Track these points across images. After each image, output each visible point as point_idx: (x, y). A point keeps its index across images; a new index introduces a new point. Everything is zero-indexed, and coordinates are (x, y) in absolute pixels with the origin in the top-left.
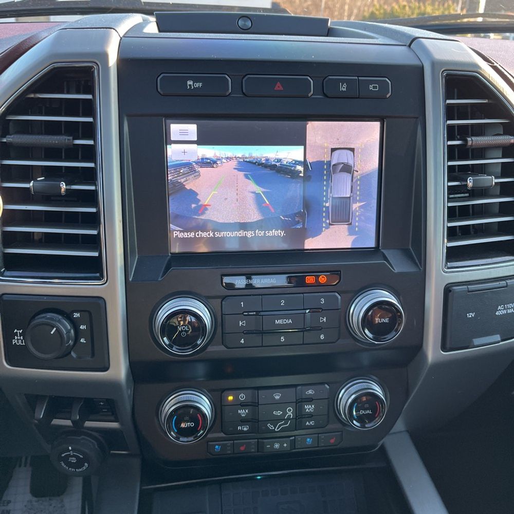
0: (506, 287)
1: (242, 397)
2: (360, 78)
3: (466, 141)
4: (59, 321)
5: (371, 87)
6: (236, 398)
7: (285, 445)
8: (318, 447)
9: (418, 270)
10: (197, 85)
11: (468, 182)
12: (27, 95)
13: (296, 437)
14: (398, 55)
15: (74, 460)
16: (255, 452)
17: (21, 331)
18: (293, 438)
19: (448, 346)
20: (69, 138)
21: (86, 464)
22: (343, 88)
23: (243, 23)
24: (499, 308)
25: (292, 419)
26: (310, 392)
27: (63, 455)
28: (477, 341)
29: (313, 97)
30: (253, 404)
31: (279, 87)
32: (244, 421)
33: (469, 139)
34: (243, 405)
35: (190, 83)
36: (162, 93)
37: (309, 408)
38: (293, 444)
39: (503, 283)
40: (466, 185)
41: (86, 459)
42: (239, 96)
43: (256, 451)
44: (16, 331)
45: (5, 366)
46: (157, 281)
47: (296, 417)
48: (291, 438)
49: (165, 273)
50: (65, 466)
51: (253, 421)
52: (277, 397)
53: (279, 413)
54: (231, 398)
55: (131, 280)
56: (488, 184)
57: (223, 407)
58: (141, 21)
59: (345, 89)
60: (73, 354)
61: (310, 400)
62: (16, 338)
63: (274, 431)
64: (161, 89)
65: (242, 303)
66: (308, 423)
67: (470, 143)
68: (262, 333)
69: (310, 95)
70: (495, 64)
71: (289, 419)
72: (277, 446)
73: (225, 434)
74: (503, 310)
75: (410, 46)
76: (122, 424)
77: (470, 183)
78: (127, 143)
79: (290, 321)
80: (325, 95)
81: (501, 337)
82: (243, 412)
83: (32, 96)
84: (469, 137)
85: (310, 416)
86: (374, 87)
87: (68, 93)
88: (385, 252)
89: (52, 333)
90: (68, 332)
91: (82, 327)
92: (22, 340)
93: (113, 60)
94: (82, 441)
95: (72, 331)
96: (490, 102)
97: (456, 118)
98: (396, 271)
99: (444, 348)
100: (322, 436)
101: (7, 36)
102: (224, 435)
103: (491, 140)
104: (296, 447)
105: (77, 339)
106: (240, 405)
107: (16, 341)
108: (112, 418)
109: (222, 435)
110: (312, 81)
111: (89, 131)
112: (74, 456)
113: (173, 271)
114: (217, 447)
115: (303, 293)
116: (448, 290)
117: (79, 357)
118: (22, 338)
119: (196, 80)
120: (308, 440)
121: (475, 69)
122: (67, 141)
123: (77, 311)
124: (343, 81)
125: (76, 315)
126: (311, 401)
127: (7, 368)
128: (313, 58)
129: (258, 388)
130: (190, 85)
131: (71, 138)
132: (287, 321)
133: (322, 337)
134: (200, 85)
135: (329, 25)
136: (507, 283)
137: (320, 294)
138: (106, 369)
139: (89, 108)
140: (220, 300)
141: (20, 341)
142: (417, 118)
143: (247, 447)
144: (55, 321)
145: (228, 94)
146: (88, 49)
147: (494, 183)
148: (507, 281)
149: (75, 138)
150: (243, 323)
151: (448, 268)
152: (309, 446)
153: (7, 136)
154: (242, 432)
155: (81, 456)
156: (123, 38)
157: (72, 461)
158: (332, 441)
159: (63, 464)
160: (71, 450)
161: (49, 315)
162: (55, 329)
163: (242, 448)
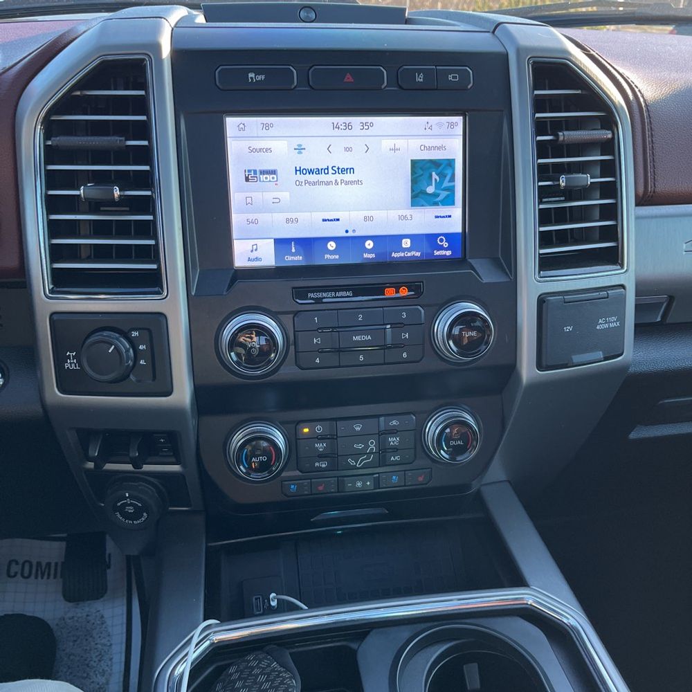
0: (607, 298)
1: (319, 429)
2: (438, 67)
3: (557, 136)
4: (117, 339)
5: (450, 78)
6: (312, 430)
7: (368, 483)
8: (405, 486)
9: (508, 280)
10: (260, 78)
11: (561, 181)
12: (73, 92)
13: (380, 475)
14: (481, 42)
15: (130, 510)
16: (335, 492)
17: (74, 354)
18: (377, 475)
19: (544, 364)
20: (121, 138)
21: (145, 514)
22: (420, 78)
23: (305, 14)
24: (600, 321)
25: (375, 453)
26: (394, 423)
27: (119, 504)
28: (576, 358)
29: (387, 88)
30: (331, 438)
31: (349, 78)
32: (321, 456)
33: (560, 134)
34: (321, 438)
35: (251, 75)
36: (221, 87)
37: (393, 441)
38: (377, 483)
39: (603, 294)
40: (559, 185)
41: (145, 508)
42: (305, 89)
43: (337, 491)
44: (68, 353)
45: (56, 394)
46: (222, 295)
47: (379, 451)
48: (375, 476)
49: (230, 286)
50: (121, 518)
51: (332, 456)
52: (358, 429)
53: (360, 446)
54: (306, 430)
55: (193, 294)
56: (584, 183)
57: (298, 441)
58: (187, 14)
59: (422, 80)
60: (132, 377)
61: (393, 432)
62: (69, 361)
63: (355, 468)
64: (219, 82)
65: (316, 319)
66: (392, 458)
67: (561, 138)
68: (339, 351)
69: (383, 87)
70: (592, 52)
71: (371, 453)
72: (359, 484)
73: (301, 472)
74: (605, 323)
75: (493, 32)
76: (184, 466)
77: (562, 183)
78: (184, 143)
79: (369, 337)
80: (401, 87)
81: (604, 353)
82: (320, 446)
83: (78, 93)
84: (560, 132)
85: (395, 450)
86: (454, 77)
87: (115, 89)
88: (472, 261)
89: (110, 351)
90: (127, 351)
91: (141, 347)
92: (75, 364)
93: (166, 51)
94: (140, 487)
95: (131, 350)
96: (584, 93)
97: (548, 110)
98: (485, 281)
99: (540, 366)
100: (409, 473)
101: (30, 35)
102: (300, 474)
103: (586, 135)
104: (381, 487)
105: (136, 360)
106: (317, 438)
107: (69, 365)
108: (173, 460)
109: (298, 473)
110: (385, 72)
111: (143, 130)
112: (131, 505)
113: (239, 285)
114: (292, 487)
115: (382, 307)
116: (542, 301)
117: (139, 381)
118: (75, 361)
119: (257, 73)
120: (394, 477)
121: (565, 56)
122: (118, 142)
123: (135, 330)
124: (419, 71)
125: (135, 334)
126: (396, 433)
127: (59, 396)
128: (386, 46)
129: (336, 419)
130: (252, 78)
131: (123, 138)
132: (366, 337)
133: (405, 355)
134: (263, 78)
135: (406, 15)
136: (608, 294)
137: (400, 308)
138: (168, 393)
139: (141, 105)
140: (291, 316)
141: (73, 365)
142: (502, 111)
143: (326, 486)
144: (113, 338)
145: (293, 87)
146: (139, 39)
147: (589, 183)
148: (609, 292)
149: (127, 139)
150: (318, 341)
151: (541, 277)
152: (395, 485)
153: (53, 139)
154: (320, 469)
155: (140, 505)
156: (175, 29)
157: (130, 511)
158: (421, 479)
159: (119, 516)
160: (127, 498)
161: (105, 333)
162: (113, 346)
163: (321, 488)
